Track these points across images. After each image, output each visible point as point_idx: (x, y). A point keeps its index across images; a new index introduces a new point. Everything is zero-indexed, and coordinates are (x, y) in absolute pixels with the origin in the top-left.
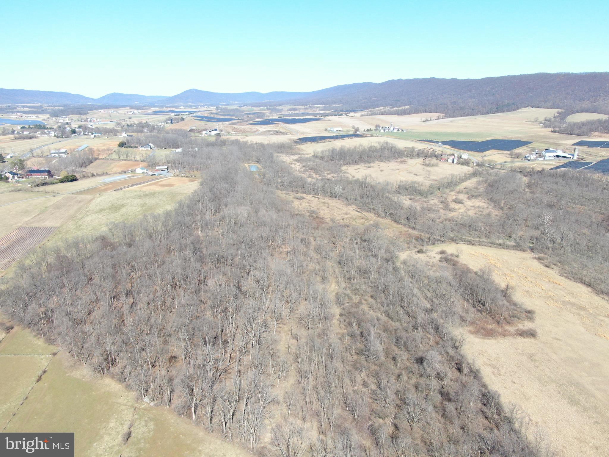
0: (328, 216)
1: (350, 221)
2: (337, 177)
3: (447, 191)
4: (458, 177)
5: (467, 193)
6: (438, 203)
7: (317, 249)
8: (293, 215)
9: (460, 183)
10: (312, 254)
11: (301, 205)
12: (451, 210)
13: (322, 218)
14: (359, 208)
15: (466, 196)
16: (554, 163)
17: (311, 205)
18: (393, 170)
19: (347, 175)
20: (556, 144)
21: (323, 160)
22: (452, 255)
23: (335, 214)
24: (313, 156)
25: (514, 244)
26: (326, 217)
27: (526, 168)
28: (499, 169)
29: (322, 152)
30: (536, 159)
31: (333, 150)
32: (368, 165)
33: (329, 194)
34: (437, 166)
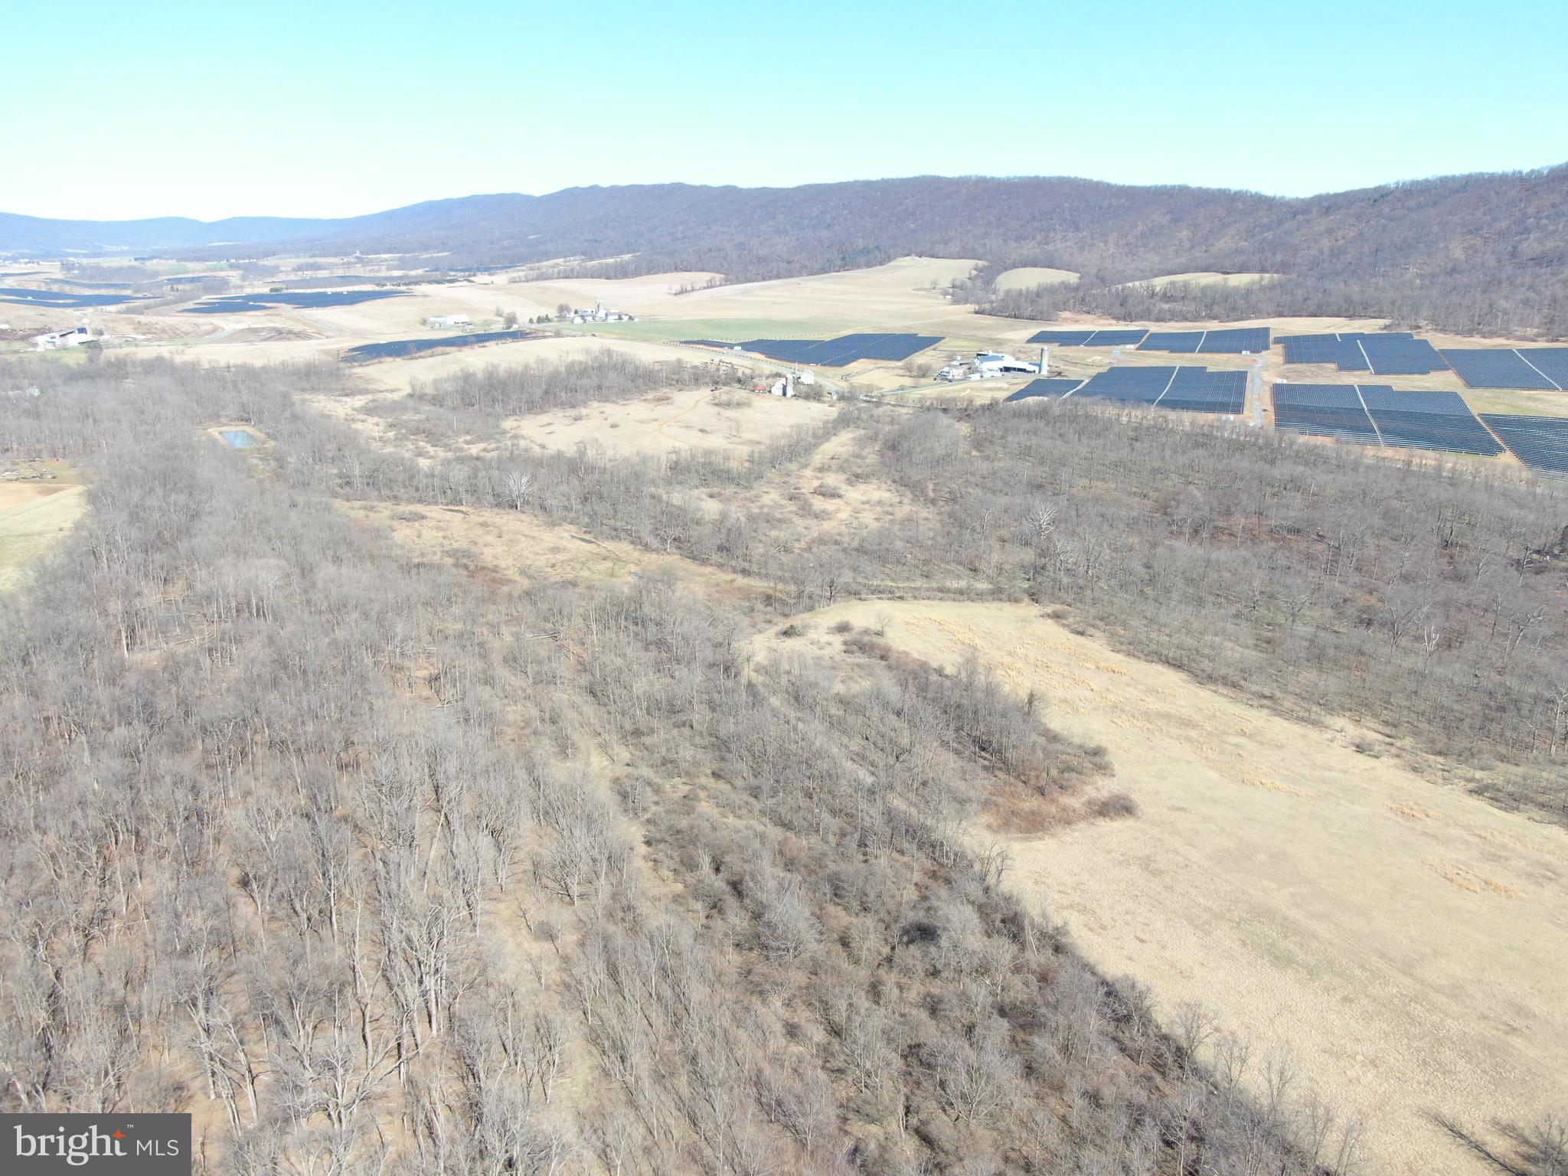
0: (510, 562)
1: (573, 568)
2: (497, 449)
3: (793, 466)
4: (810, 432)
5: (841, 469)
6: (783, 502)
7: (512, 660)
8: (409, 568)
9: (816, 446)
10: (503, 673)
11: (419, 536)
12: (820, 516)
13: (495, 570)
14: (585, 532)
15: (843, 477)
16: (1006, 386)
17: (448, 533)
18: (642, 422)
19: (522, 443)
20: (994, 340)
21: (441, 406)
22: (866, 632)
23: (525, 553)
24: (411, 396)
25: (990, 586)
26: (502, 564)
27: (954, 400)
28: (894, 406)
29: (436, 382)
30: (965, 378)
31: (467, 377)
32: (573, 412)
33: (490, 498)
34: (748, 405)
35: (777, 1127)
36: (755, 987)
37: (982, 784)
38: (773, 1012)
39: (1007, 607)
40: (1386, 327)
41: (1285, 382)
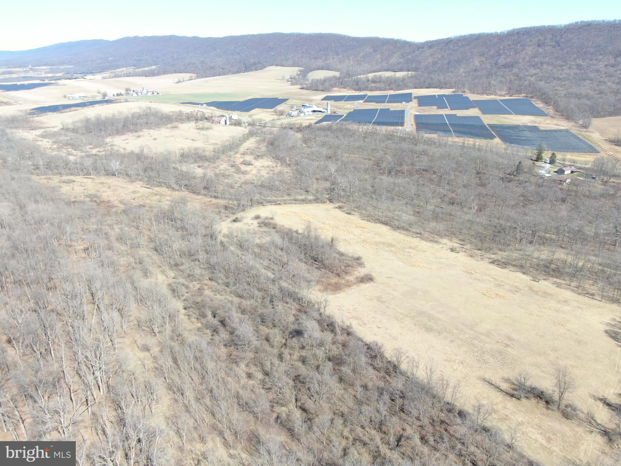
0: (115, 198)
1: (143, 199)
2: (104, 151)
3: (232, 153)
4: (238, 139)
5: (252, 154)
6: (229, 168)
7: (120, 239)
8: (70, 203)
9: (241, 144)
10: (116, 245)
11: (73, 189)
12: (245, 173)
13: (109, 202)
14: (146, 184)
15: (252, 157)
16: (314, 118)
17: (86, 188)
18: (167, 137)
19: (115, 148)
21: (77, 133)
22: (267, 218)
23: (121, 194)
24: (62, 129)
25: (314, 198)
26: (112, 199)
27: (295, 124)
28: (271, 127)
29: (73, 123)
30: (298, 115)
31: (88, 120)
32: (137, 134)
33: (103, 172)
34: (211, 129)
35: (246, 413)
36: (233, 360)
37: (317, 274)
38: (241, 369)
39: (321, 205)
40: (453, 92)
41: (419, 114)
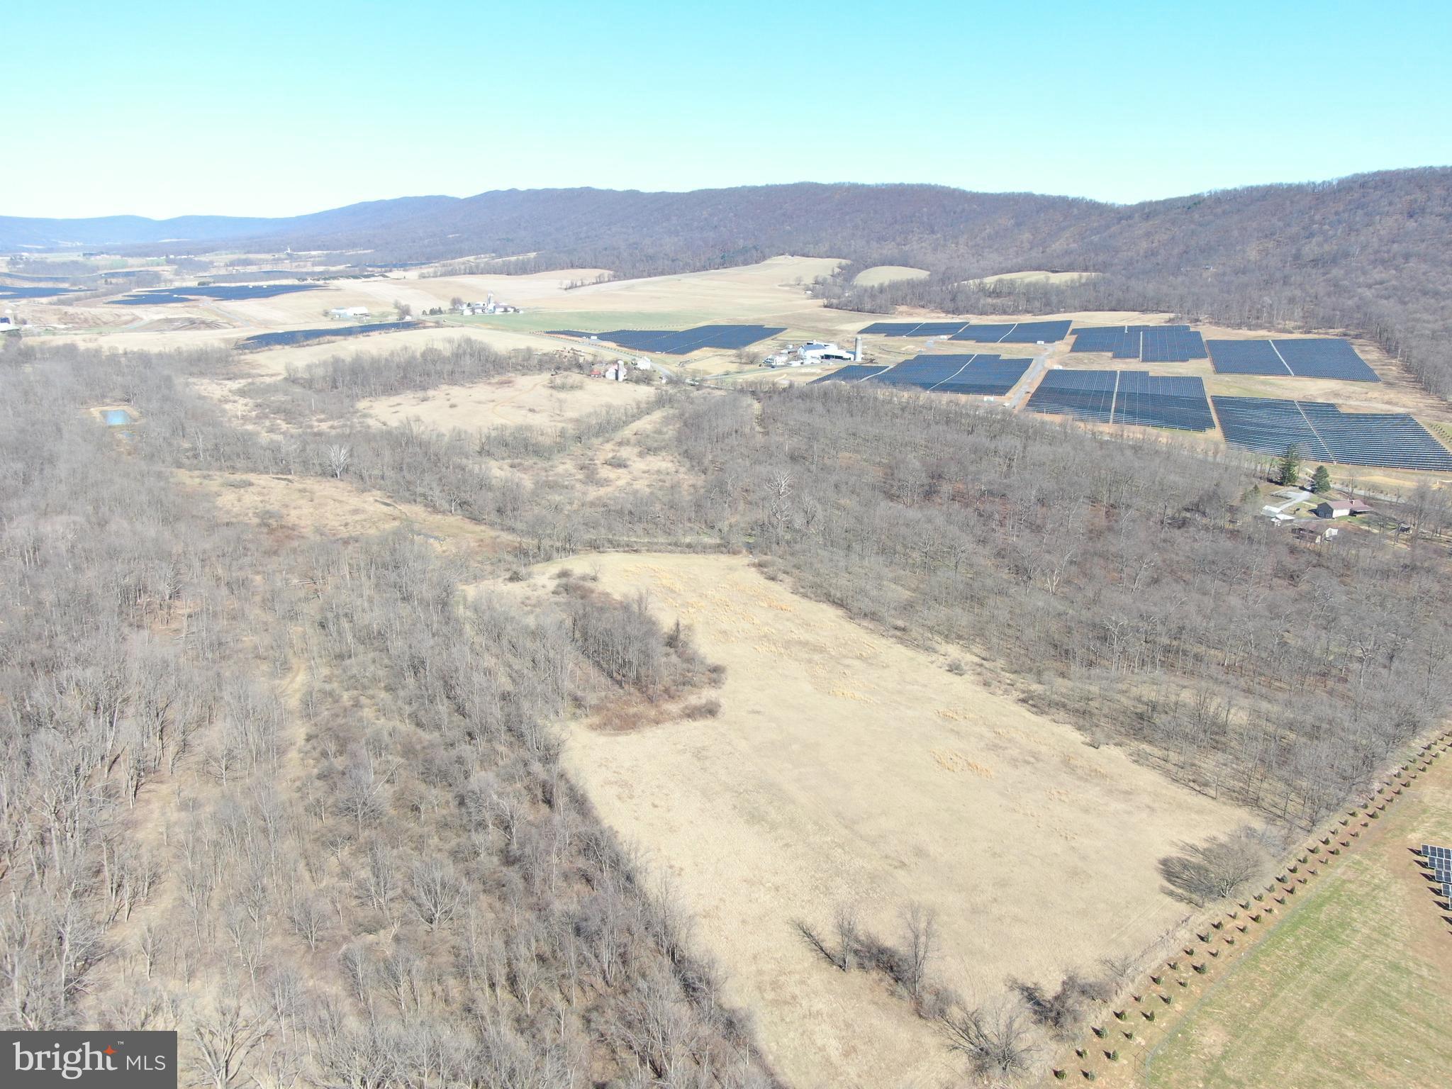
0: (309, 522)
1: (363, 527)
2: (343, 426)
3: (596, 441)
4: (622, 412)
5: (639, 443)
6: (574, 471)
7: (268, 603)
8: (213, 526)
9: (626, 423)
10: (255, 611)
11: (239, 500)
12: (600, 483)
13: (293, 528)
14: (389, 497)
15: (637, 450)
16: (819, 371)
17: (267, 498)
18: (480, 402)
19: (367, 421)
20: (831, 331)
21: (310, 388)
22: (584, 578)
23: (328, 515)
24: (286, 379)
25: (718, 541)
26: (303, 523)
27: (766, 383)
28: (713, 389)
29: (309, 367)
30: (787, 365)
31: (337, 362)
32: (420, 394)
33: (318, 468)
34: (580, 387)
39: (725, 559)
40: (1170, 320)
41: (1061, 368)
